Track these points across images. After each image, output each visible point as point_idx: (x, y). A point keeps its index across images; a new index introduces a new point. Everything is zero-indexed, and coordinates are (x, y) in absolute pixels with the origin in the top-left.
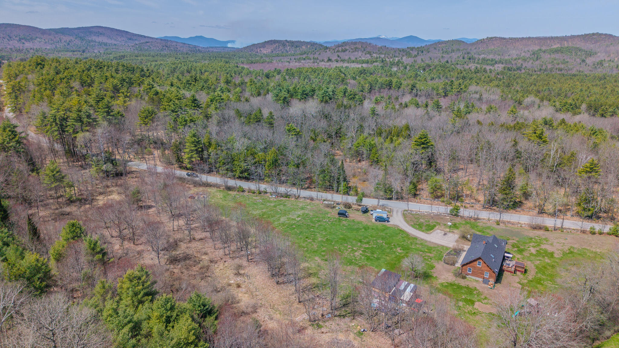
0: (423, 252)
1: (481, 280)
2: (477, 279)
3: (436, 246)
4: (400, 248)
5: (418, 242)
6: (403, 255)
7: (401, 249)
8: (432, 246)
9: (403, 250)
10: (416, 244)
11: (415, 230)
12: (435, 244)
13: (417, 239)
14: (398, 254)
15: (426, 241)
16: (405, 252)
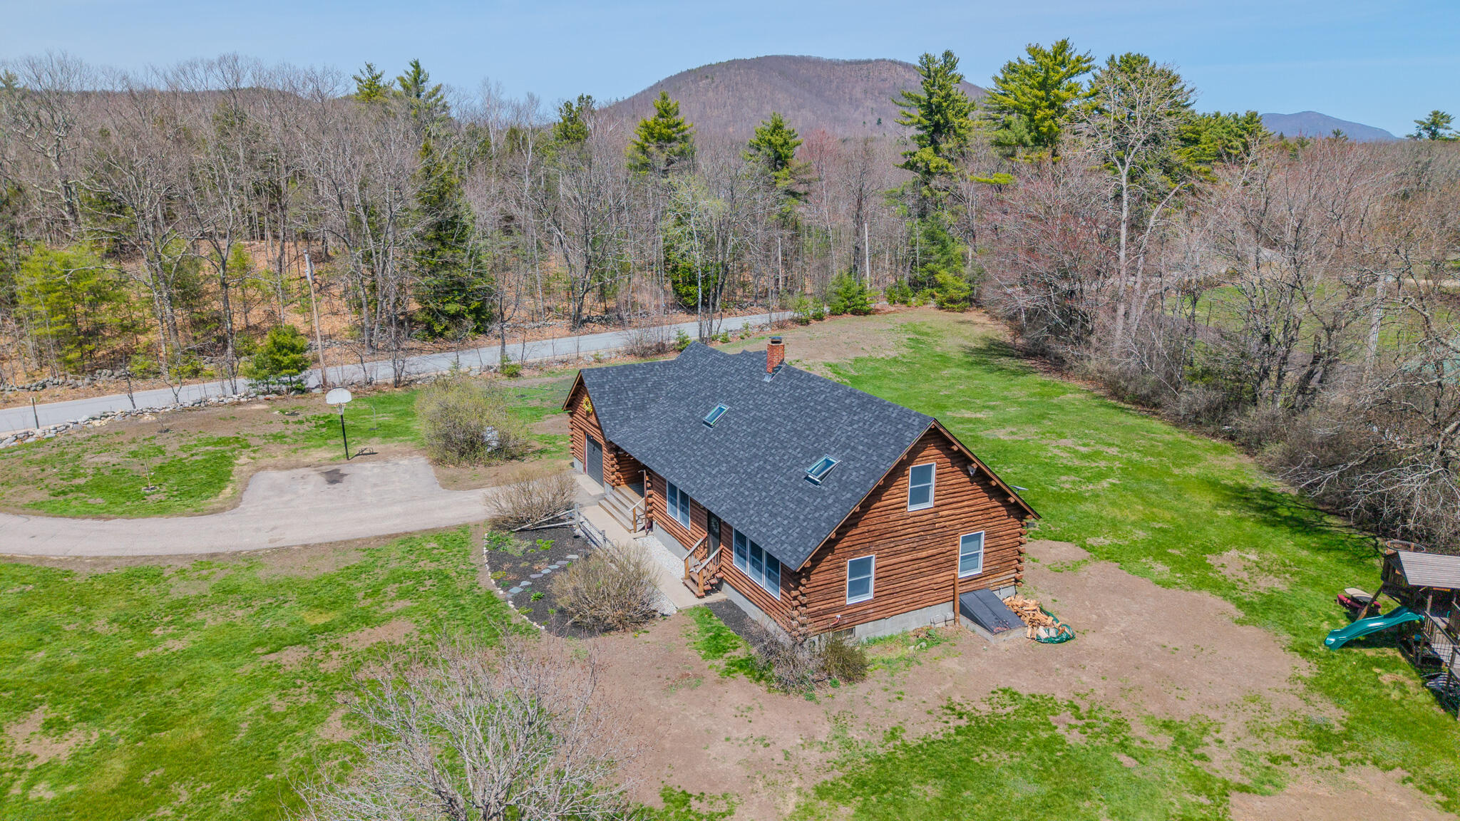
0: (298, 641)
1: (940, 614)
2: (914, 621)
3: (354, 559)
4: (42, 714)
5: (181, 590)
6: (117, 767)
7: (55, 727)
8: (327, 567)
9: (86, 715)
10: (183, 606)
11: (89, 524)
12: (334, 546)
13: (155, 576)
14: (44, 792)
15: (251, 559)
16: (117, 728)
